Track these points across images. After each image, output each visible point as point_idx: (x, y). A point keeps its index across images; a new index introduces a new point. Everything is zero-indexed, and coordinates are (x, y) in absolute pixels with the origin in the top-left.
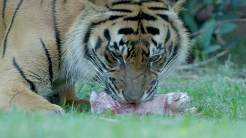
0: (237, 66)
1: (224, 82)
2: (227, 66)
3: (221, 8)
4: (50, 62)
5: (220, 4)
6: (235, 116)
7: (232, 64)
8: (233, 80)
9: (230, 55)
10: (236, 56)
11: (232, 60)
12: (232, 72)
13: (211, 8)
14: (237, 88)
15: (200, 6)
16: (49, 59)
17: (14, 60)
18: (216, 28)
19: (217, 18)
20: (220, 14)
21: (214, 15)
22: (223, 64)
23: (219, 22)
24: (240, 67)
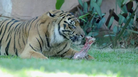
0: (98, 45)
1: (95, 50)
2: (96, 46)
3: (94, 28)
4: (40, 44)
5: (93, 27)
6: (98, 60)
7: (97, 45)
8: (98, 50)
9: (96, 42)
10: (98, 43)
11: (97, 44)
12: (97, 47)
13: (91, 28)
14: (98, 52)
15: (88, 28)
16: (40, 43)
17: (30, 44)
18: (92, 34)
19: (93, 31)
20: (94, 30)
21: (92, 31)
22: (94, 45)
23: (93, 33)
24: (100, 46)
